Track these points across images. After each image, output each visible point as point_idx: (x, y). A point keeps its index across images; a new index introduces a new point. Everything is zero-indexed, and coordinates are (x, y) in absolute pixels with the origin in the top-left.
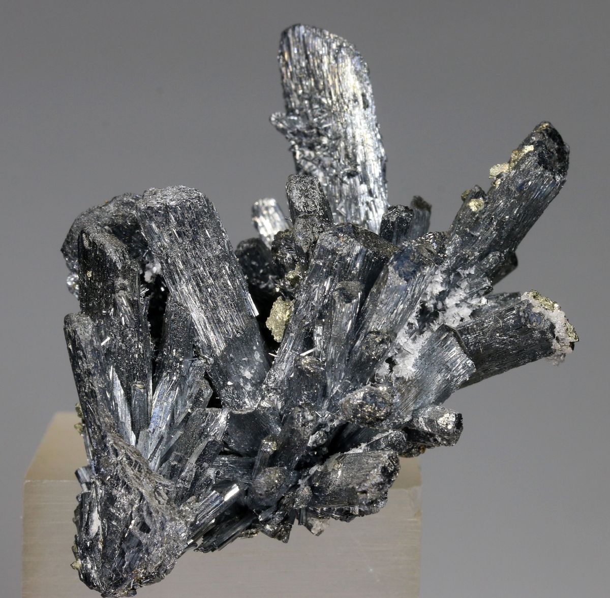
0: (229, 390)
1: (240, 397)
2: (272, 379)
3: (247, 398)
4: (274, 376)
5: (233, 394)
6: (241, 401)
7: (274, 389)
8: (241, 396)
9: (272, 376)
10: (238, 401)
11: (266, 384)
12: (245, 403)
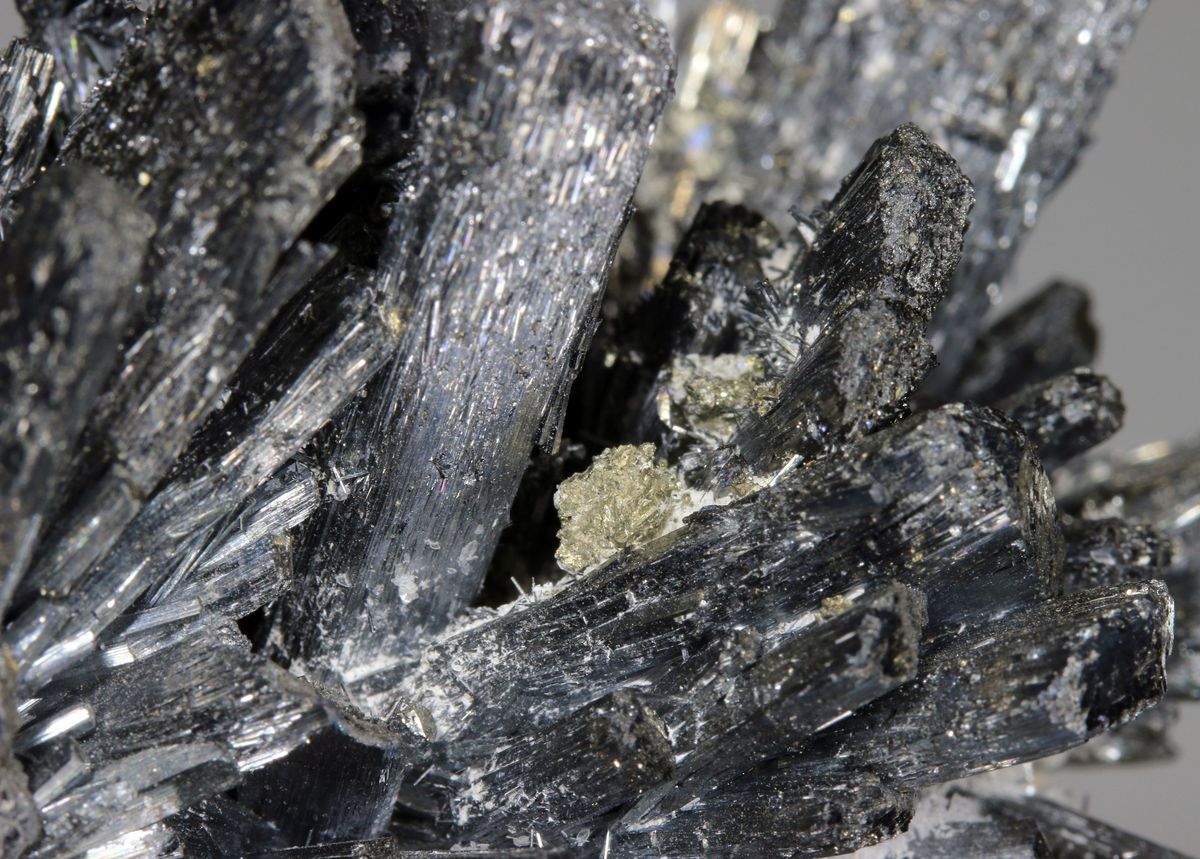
0: (322, 590)
1: (338, 627)
2: (475, 656)
3: (355, 640)
4: (488, 653)
5: (328, 607)
6: (335, 639)
7: (456, 683)
8: (343, 628)
9: (479, 649)
10: (325, 632)
11: (443, 655)
12: (338, 648)
